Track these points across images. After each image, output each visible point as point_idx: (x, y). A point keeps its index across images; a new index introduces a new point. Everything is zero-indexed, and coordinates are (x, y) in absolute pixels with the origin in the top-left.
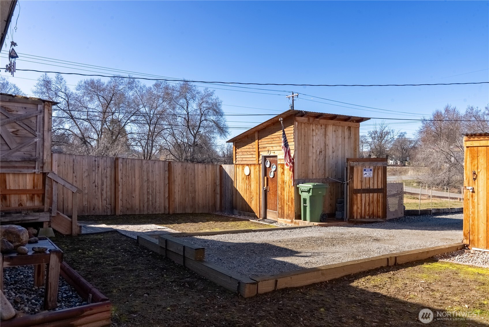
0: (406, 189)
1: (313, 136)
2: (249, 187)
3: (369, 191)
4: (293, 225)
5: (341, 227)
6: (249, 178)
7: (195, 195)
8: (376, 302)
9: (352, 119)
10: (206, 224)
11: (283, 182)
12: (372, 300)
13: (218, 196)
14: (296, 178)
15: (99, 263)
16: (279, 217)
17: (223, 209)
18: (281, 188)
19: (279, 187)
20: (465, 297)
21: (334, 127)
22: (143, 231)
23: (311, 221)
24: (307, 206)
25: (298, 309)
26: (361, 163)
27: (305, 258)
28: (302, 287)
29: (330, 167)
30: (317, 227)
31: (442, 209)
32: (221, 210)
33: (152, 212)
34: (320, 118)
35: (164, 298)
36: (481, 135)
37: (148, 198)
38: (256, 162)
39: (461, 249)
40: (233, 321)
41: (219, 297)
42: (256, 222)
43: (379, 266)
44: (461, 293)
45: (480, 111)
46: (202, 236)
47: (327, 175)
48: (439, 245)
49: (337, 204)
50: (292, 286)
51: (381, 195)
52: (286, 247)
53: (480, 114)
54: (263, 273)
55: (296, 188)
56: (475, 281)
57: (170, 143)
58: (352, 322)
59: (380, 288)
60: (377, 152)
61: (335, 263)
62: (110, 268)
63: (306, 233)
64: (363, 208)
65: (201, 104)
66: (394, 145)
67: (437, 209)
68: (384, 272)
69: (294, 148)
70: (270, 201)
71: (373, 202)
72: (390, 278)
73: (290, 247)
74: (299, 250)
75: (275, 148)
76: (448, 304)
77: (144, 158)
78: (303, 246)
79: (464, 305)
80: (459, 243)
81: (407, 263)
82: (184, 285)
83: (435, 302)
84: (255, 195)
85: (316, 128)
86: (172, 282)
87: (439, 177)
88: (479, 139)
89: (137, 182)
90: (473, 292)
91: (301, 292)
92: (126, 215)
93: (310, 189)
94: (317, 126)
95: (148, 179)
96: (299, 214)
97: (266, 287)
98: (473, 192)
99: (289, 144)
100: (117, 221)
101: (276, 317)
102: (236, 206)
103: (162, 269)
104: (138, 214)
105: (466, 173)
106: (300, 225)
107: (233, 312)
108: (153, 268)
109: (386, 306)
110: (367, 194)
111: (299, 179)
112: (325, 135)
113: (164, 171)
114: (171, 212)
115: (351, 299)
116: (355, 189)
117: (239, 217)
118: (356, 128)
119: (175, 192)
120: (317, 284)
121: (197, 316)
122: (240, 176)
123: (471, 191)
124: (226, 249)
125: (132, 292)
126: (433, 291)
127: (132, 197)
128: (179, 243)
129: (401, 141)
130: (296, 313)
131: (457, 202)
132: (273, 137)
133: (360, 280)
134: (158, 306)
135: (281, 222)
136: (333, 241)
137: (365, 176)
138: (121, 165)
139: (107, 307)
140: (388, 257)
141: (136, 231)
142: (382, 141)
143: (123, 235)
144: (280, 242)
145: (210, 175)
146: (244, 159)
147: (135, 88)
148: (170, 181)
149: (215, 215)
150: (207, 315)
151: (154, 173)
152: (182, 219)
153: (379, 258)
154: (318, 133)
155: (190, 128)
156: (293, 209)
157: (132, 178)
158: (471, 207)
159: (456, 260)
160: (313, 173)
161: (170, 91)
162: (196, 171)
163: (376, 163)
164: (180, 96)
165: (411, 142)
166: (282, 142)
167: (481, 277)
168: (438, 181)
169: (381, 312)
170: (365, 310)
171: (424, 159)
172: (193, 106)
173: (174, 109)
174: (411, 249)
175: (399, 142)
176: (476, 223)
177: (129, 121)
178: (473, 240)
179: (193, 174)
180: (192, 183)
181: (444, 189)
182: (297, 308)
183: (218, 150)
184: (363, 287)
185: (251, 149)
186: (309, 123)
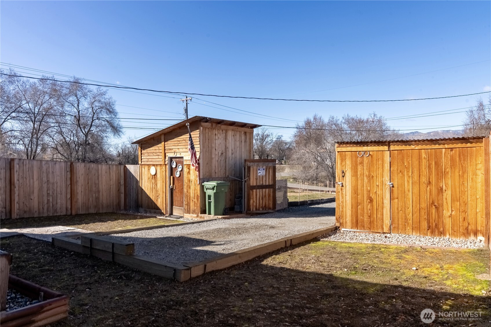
0: (289, 185)
1: (215, 139)
2: (155, 186)
3: (262, 187)
4: (199, 219)
5: (240, 219)
6: (155, 178)
7: (99, 195)
8: (284, 274)
9: (248, 125)
10: (115, 223)
11: (189, 181)
12: (281, 273)
13: (123, 196)
14: (201, 177)
15: (21, 267)
16: (185, 213)
17: (127, 208)
18: (187, 186)
19: (185, 185)
20: (343, 264)
21: (233, 132)
22: (53, 233)
23: (215, 214)
24: (211, 202)
25: (228, 285)
26: (256, 164)
27: (220, 246)
28: (225, 269)
29: (230, 167)
30: (221, 219)
31: (315, 200)
32: (125, 209)
33: (53, 214)
34: (221, 124)
35: (107, 291)
36: (347, 143)
37: (48, 200)
38: (162, 163)
39: (334, 230)
40: (179, 301)
41: (158, 284)
42: (164, 219)
43: (280, 248)
44: (341, 262)
45: (339, 120)
46: (118, 233)
47: (227, 174)
48: (319, 228)
49: (236, 199)
50: (217, 269)
51: (271, 190)
52: (201, 238)
53: (339, 122)
54: (191, 261)
55: (201, 186)
56: (348, 252)
57: (57, 141)
58: (271, 290)
59: (284, 263)
60: (260, 152)
61: (246, 248)
62: (37, 270)
63: (213, 225)
64: (258, 202)
65: (93, 103)
66: (273, 146)
67: (312, 200)
68: (284, 252)
69: (199, 150)
70: (176, 198)
71: (265, 196)
72: (289, 255)
73: (204, 238)
74: (213, 240)
75: (181, 150)
76: (333, 270)
77: (28, 158)
78: (215, 236)
79: (344, 269)
80: (332, 226)
81: (299, 243)
82: (121, 278)
83: (324, 269)
84: (161, 193)
85: (218, 133)
86: (108, 276)
87: (310, 174)
88: (346, 146)
89: (36, 184)
90: (348, 260)
91: (226, 273)
92: (24, 218)
93: (214, 186)
94: (219, 131)
95: (48, 181)
96: (204, 209)
97: (197, 271)
98: (342, 186)
99: (195, 146)
100: (16, 225)
101: (213, 293)
102: (142, 204)
103: (93, 266)
104: (37, 216)
105: (337, 172)
106: (206, 219)
107: (176, 294)
108: (83, 267)
109: (292, 276)
110: (261, 190)
111: (204, 177)
112: (226, 139)
113: (65, 171)
114: (74, 213)
115: (265, 273)
116: (252, 186)
117: (145, 215)
118: (251, 133)
119: (77, 193)
120: (237, 265)
121: (146, 301)
122: (146, 175)
123: (341, 185)
124: (148, 244)
125: (73, 289)
126: (321, 262)
127: (30, 200)
128: (106, 240)
129: (278, 143)
130: (227, 289)
131: (324, 193)
132: (179, 139)
133: (268, 260)
134: (105, 297)
135: (187, 217)
136: (238, 231)
137: (259, 174)
138: (18, 166)
139: (65, 301)
140: (286, 240)
141: (45, 234)
142: (263, 142)
143: (32, 238)
144: (194, 234)
145: (114, 175)
146: (150, 160)
147: (17, 83)
148: (72, 182)
149: (120, 213)
150: (154, 299)
151: (55, 174)
152: (88, 219)
153: (279, 241)
154: (220, 137)
155: (81, 126)
156: (198, 205)
157: (30, 180)
158: (341, 198)
159: (332, 238)
160: (215, 173)
161: (59, 88)
162: (100, 172)
163: (268, 163)
164: (70, 93)
165: (286, 144)
166: (189, 144)
167: (351, 249)
168: (309, 177)
169: (290, 280)
170: (278, 281)
171: (298, 159)
172: (85, 104)
173: (62, 106)
174: (300, 232)
175: (277, 143)
176: (345, 209)
177: (9, 118)
178: (342, 223)
179: (96, 175)
180: (95, 184)
181: (313, 183)
182: (226, 285)
183: (111, 149)
184: (271, 264)
185: (157, 151)
186: (212, 128)
